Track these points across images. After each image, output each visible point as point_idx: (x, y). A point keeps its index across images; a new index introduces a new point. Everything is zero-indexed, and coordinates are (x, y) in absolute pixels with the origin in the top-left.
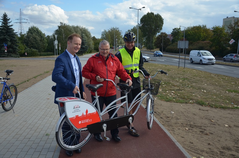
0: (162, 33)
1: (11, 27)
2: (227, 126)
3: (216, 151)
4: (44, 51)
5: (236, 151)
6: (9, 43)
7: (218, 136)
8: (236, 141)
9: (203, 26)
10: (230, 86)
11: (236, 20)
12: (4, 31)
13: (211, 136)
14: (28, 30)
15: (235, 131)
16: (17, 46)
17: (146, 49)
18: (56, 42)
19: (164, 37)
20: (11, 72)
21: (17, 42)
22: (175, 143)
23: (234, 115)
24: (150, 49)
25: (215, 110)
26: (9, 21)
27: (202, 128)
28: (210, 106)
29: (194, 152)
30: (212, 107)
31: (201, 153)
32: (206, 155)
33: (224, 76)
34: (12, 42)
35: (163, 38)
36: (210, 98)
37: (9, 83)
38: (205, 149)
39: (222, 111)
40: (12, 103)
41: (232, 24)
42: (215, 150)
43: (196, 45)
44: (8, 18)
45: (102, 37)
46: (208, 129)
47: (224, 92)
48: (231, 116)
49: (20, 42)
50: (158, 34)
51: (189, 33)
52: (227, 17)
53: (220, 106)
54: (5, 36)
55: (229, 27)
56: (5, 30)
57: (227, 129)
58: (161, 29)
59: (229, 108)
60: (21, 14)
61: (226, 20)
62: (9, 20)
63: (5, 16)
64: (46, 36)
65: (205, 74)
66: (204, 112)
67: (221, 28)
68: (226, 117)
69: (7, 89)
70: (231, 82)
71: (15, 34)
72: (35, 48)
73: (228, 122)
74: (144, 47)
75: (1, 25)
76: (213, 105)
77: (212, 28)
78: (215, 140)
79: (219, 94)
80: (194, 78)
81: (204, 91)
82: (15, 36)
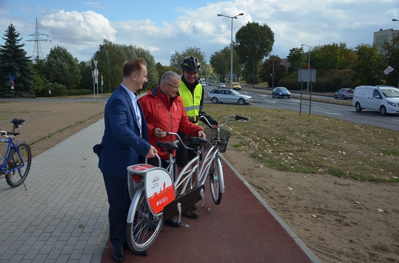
0: (273, 57)
1: (21, 48)
2: (381, 210)
4: (76, 88)
5: (397, 253)
6: (18, 75)
7: (365, 228)
8: (396, 237)
9: (341, 44)
10: (387, 144)
11: (395, 34)
12: (9, 55)
13: (354, 228)
14: (49, 53)
15: (396, 220)
16: (30, 79)
17: (245, 84)
18: (96, 73)
19: (275, 62)
20: (21, 122)
21: (30, 73)
22: (294, 239)
23: (394, 194)
24: (252, 84)
25: (362, 185)
26: (18, 38)
27: (340, 214)
28: (352, 177)
29: (327, 255)
30: (356, 179)
32: (346, 259)
33: (376, 127)
34: (23, 72)
35: (273, 64)
36: (353, 165)
37: (18, 141)
38: (345, 250)
39: (372, 185)
40: (23, 174)
41: (388, 41)
42: (362, 251)
43: (330, 76)
44: (17, 34)
45: (171, 64)
46: (349, 215)
47: (376, 154)
48: (387, 194)
49: (35, 73)
50: (265, 58)
51: (318, 56)
52: (381, 30)
53: (370, 178)
54: (11, 62)
55: (383, 47)
56: (11, 52)
57: (381, 216)
58: (271, 50)
59: (384, 181)
60: (38, 26)
61: (380, 35)
62: (17, 36)
63: (11, 30)
64: (79, 63)
65: (344, 124)
66: (342, 187)
67: (371, 48)
68: (380, 197)
69: (15, 151)
70: (388, 137)
71: (27, 60)
72: (60, 82)
73: (383, 205)
74: (243, 80)
75: (4, 45)
76: (357, 175)
77: (356, 48)
78: (361, 235)
79: (368, 158)
80: (326, 132)
81: (343, 152)
82: (28, 63)
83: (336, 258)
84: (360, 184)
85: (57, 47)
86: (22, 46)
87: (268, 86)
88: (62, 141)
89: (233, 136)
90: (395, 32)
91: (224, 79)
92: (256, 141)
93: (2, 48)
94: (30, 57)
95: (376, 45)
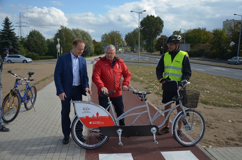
0: (163, 36)
1: (13, 31)
2: (230, 121)
3: (222, 141)
4: (45, 55)
5: (239, 141)
6: (11, 47)
7: (222, 130)
8: (239, 134)
9: (203, 29)
10: (232, 87)
11: (235, 22)
12: (6, 35)
13: (216, 130)
15: (238, 126)
16: (18, 50)
17: (146, 52)
18: (58, 46)
21: (18, 46)
22: (185, 135)
23: (237, 113)
24: (151, 52)
25: (219, 108)
26: (11, 25)
27: (208, 123)
28: (214, 105)
29: (203, 142)
30: (216, 106)
31: (209, 143)
32: (213, 144)
33: (226, 77)
34: (14, 46)
35: (163, 40)
36: (214, 98)
38: (212, 140)
39: (225, 109)
41: (232, 27)
42: (221, 140)
43: (197, 48)
44: (10, 22)
45: (102, 40)
46: (213, 124)
47: (226, 92)
48: (233, 113)
49: (21, 46)
50: (158, 37)
51: (190, 36)
52: (227, 20)
53: (223, 105)
54: (7, 40)
55: (229, 30)
56: (7, 34)
57: (230, 124)
58: (161, 31)
59: (231, 106)
61: (226, 23)
62: (10, 24)
63: (7, 20)
64: (46, 40)
65: (207, 76)
66: (208, 109)
67: (222, 31)
68: (229, 114)
70: (232, 83)
71: (16, 38)
72: (36, 52)
73: (231, 118)
74: (145, 50)
75: (3, 29)
76: (216, 103)
77: (213, 31)
78: (220, 133)
79: (222, 95)
80: (197, 80)
81: (207, 91)
82: (17, 40)
83: (208, 144)
84: (218, 108)
85: (33, 30)
86: (13, 30)
87: (160, 54)
88: (46, 85)
89: (143, 83)
90: (236, 21)
91: (133, 49)
92: (157, 85)
93: (2, 31)
94: (18, 37)
95: (225, 29)
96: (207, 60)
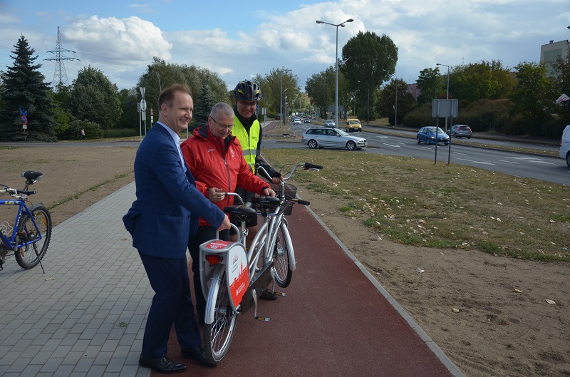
0: (396, 82)
1: (36, 70)
2: (552, 302)
3: (525, 363)
4: (115, 127)
6: (33, 108)
7: (530, 327)
9: (494, 62)
10: (560, 206)
12: (19, 80)
13: (512, 328)
14: (76, 78)
16: (50, 114)
18: (143, 105)
19: (399, 89)
20: (36, 176)
21: (50, 106)
22: (426, 343)
24: (366, 121)
25: (524, 265)
26: (31, 57)
27: (492, 307)
28: (510, 254)
29: (474, 366)
30: (516, 257)
31: (489, 369)
32: (502, 372)
33: (545, 182)
34: (39, 105)
35: (397, 92)
36: (511, 237)
37: (32, 202)
38: (500, 359)
39: (539, 266)
40: (39, 250)
41: (562, 58)
42: (525, 361)
43: (477, 109)
44: (30, 50)
46: (506, 310)
47: (546, 221)
48: (561, 279)
49: (57, 105)
50: (385, 84)
51: (460, 80)
52: (551, 42)
53: (535, 256)
54: (22, 90)
55: (554, 66)
56: (22, 77)
57: (552, 310)
58: (393, 71)
59: (556, 260)
60: (60, 39)
61: (550, 50)
62: (31, 53)
63: (22, 45)
64: (119, 91)
65: (498, 178)
66: (495, 268)
67: (538, 69)
68: (551, 282)
69: (28, 217)
70: (562, 197)
71: (44, 87)
72: (92, 118)
73: (554, 294)
74: (353, 115)
75: (13, 66)
76: (518, 252)
77: (516, 68)
78: (524, 337)
79: (534, 227)
80: (472, 189)
81: (496, 218)
82: (46, 91)
83: (487, 371)
84: (520, 264)
85: (87, 69)
86: (37, 67)
87: (389, 124)
88: (95, 202)
89: (338, 196)
91: (325, 113)
92: (372, 203)
93: (10, 70)
94: (49, 84)
95: (545, 63)
96: (503, 137)
